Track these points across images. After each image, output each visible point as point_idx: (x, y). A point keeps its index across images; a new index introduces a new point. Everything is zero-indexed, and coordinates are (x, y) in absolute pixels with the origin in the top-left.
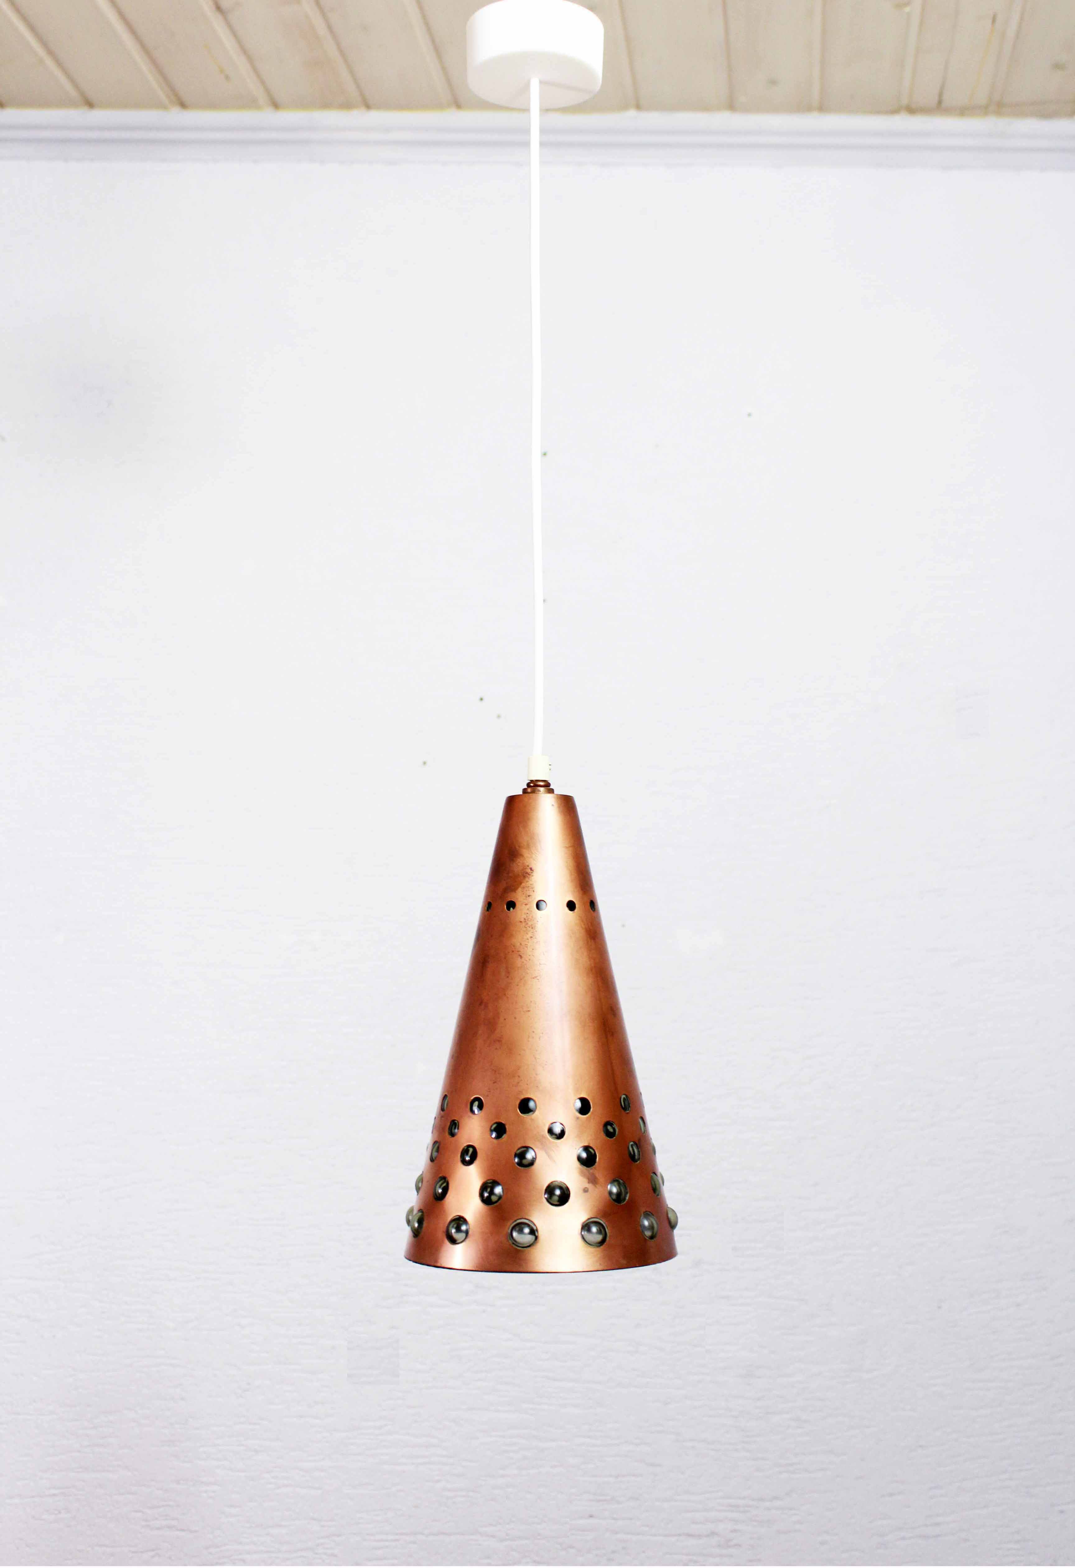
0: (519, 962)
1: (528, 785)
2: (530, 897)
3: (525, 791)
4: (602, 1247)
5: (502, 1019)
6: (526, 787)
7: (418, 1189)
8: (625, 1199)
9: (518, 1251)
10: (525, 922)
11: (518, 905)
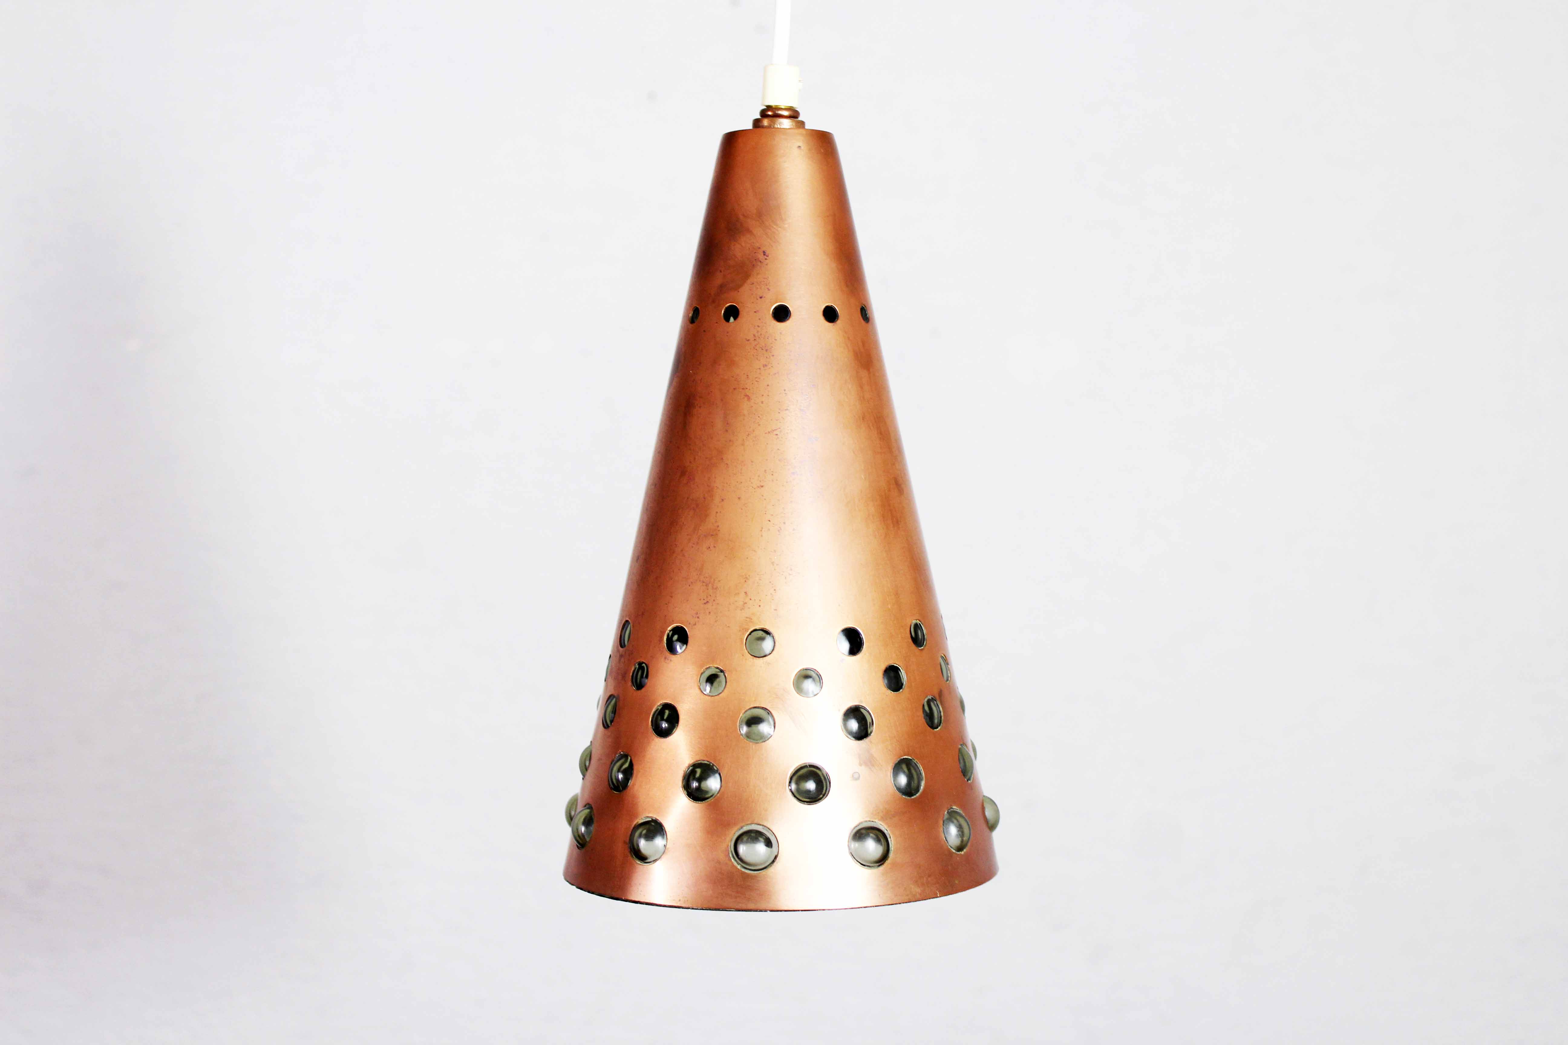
0: (745, 406)
1: (764, 114)
2: (763, 299)
3: (757, 123)
4: (881, 868)
6: (759, 117)
7: (584, 769)
8: (917, 790)
9: (747, 878)
10: (755, 340)
11: (743, 313)
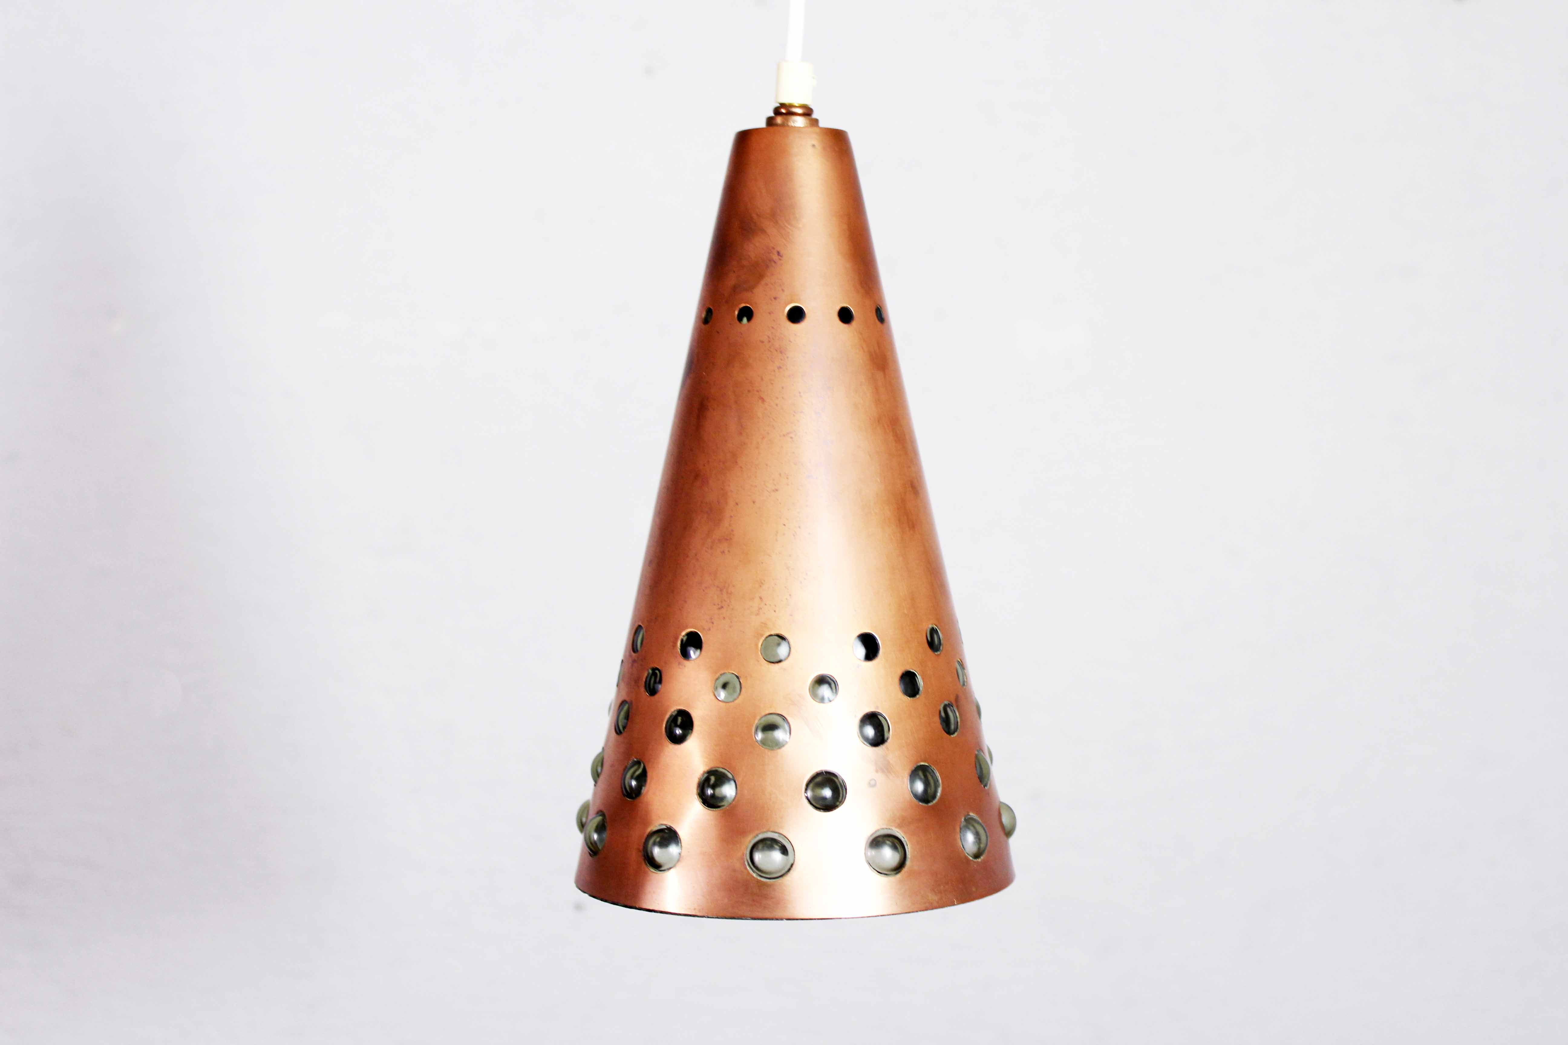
0: (759, 409)
1: (777, 111)
2: (777, 300)
3: (770, 121)
4: (899, 876)
5: (731, 503)
6: (773, 115)
8: (934, 797)
9: (761, 885)
10: (769, 342)
11: (757, 315)
